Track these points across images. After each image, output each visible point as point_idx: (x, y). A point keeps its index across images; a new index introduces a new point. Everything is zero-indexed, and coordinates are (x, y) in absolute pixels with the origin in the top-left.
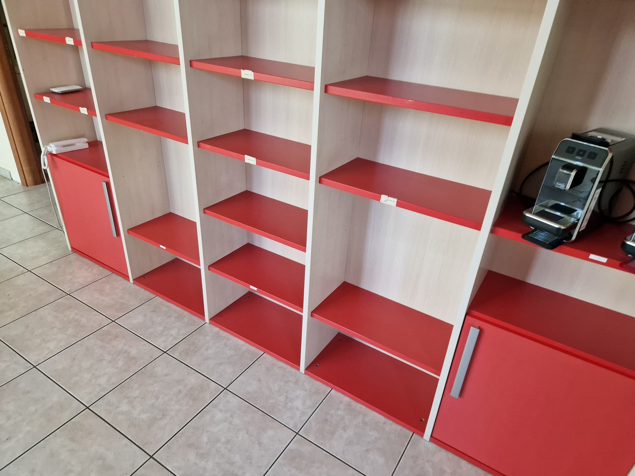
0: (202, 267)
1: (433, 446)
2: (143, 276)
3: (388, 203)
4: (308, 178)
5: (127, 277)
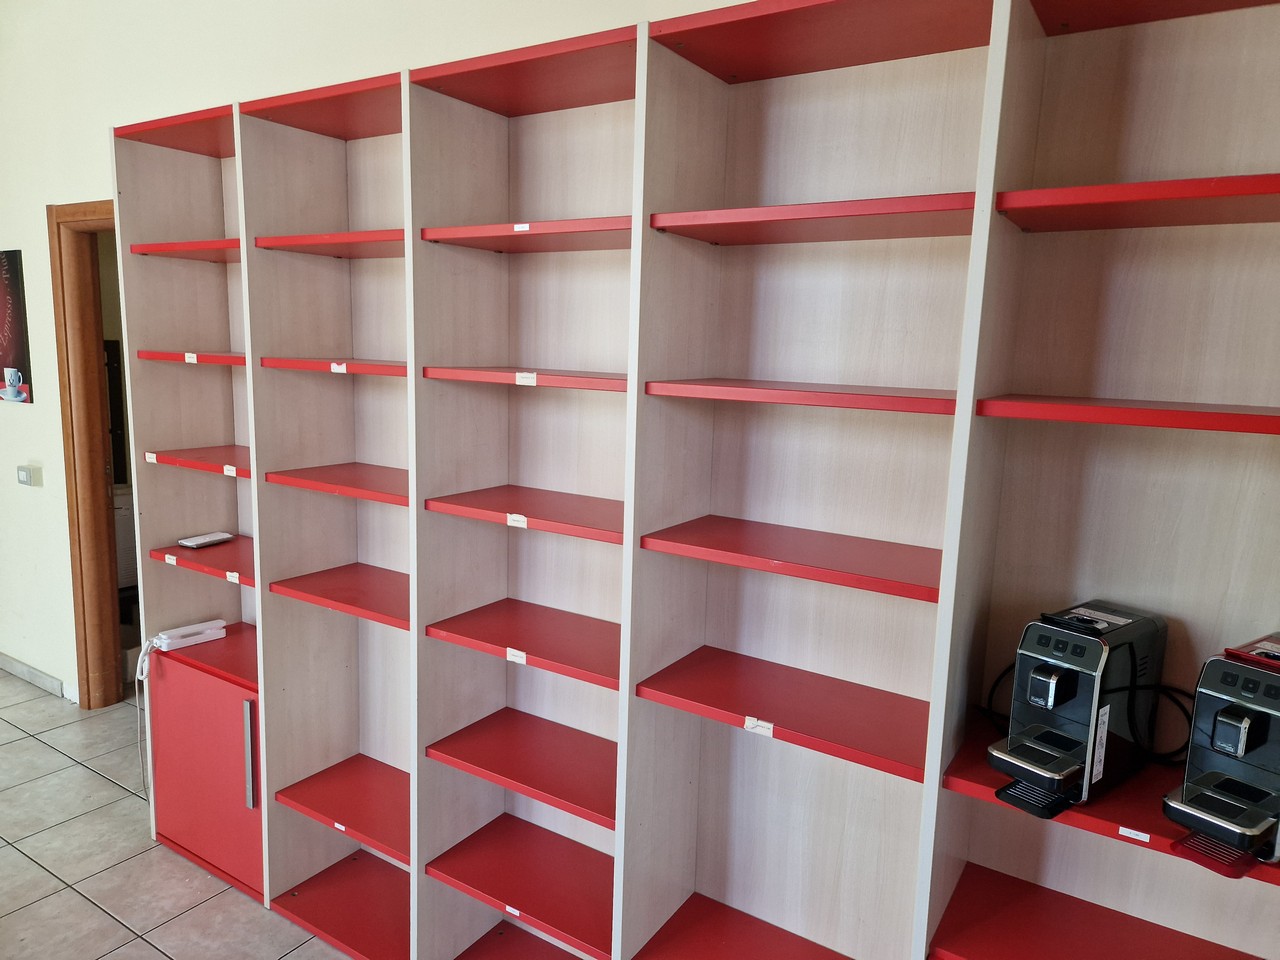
0: (413, 869)
2: (291, 893)
3: (757, 731)
4: (616, 687)
5: (258, 896)
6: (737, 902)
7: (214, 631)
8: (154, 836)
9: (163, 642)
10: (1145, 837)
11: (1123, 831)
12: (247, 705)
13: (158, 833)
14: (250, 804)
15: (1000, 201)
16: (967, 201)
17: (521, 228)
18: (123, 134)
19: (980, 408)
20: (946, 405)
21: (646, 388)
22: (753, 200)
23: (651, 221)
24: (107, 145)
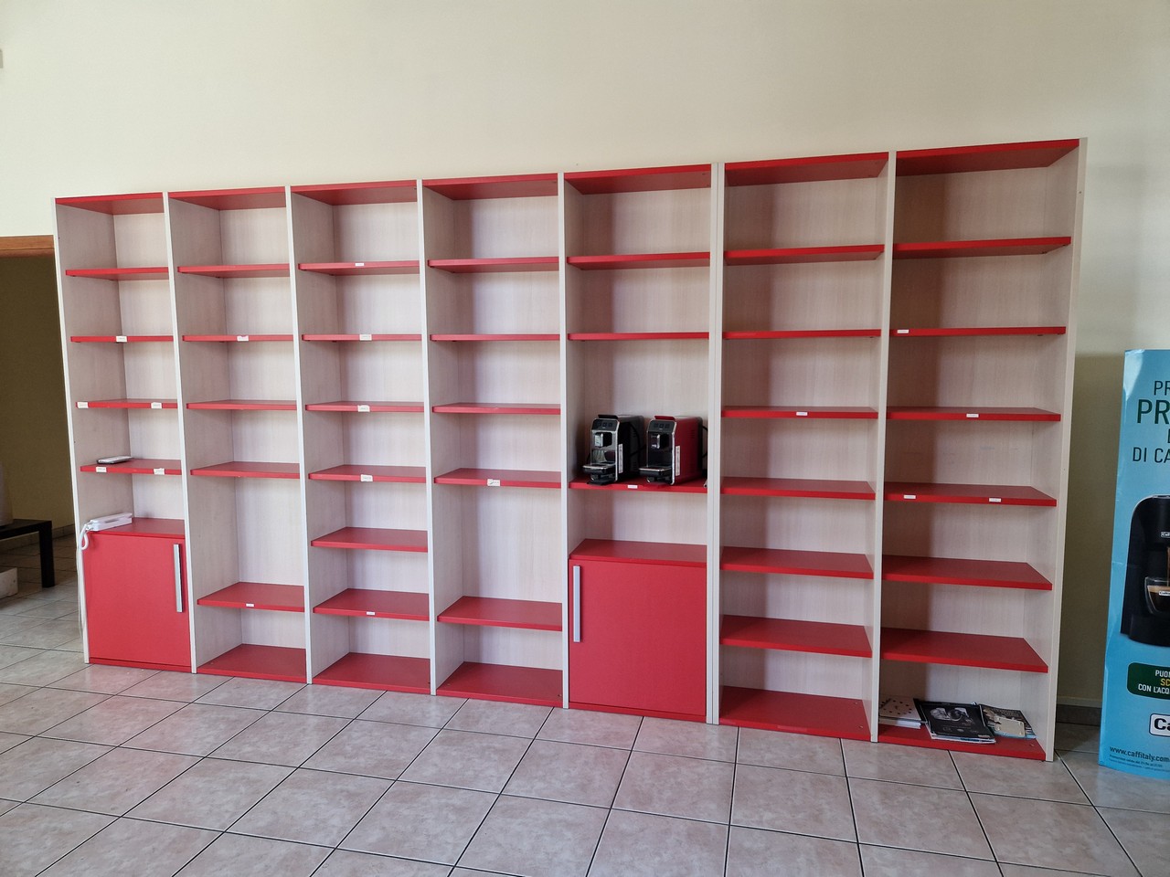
0: (307, 610)
1: (572, 711)
2: (210, 663)
3: (493, 485)
4: (424, 482)
5: (187, 669)
6: (485, 594)
7: (124, 520)
8: (87, 660)
9: (96, 525)
10: (636, 487)
11: (630, 486)
12: (176, 548)
13: (90, 658)
14: (180, 609)
15: (568, 260)
16: (556, 260)
17: (357, 265)
18: (59, 202)
19: (569, 337)
20: (557, 337)
21: (430, 337)
22: (469, 255)
23: (428, 263)
24: (51, 209)
